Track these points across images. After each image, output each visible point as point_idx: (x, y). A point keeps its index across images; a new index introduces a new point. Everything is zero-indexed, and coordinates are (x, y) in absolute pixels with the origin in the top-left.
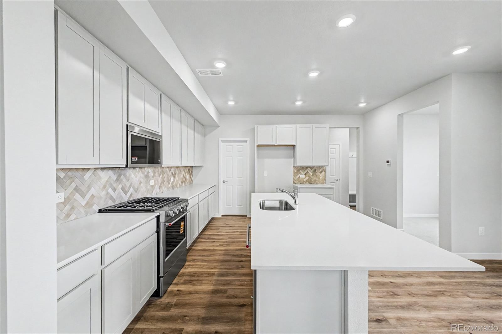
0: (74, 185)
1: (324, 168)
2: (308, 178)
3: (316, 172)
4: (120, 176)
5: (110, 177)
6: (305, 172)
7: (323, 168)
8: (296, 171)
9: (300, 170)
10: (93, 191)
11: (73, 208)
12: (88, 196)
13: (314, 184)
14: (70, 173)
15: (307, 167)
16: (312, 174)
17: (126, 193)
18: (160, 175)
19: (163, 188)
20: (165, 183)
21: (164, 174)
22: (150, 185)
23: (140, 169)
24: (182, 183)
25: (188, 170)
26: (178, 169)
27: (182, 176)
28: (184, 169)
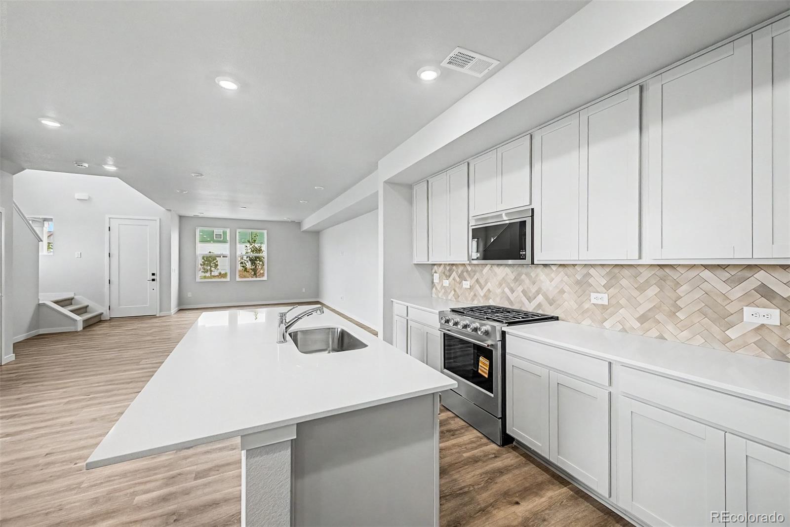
0: (476, 277)
4: (520, 275)
5: (507, 274)
10: (489, 285)
11: (475, 295)
14: (474, 268)
17: (530, 300)
18: (641, 289)
19: (670, 327)
20: (680, 315)
21: (678, 284)
22: (593, 301)
23: (561, 269)
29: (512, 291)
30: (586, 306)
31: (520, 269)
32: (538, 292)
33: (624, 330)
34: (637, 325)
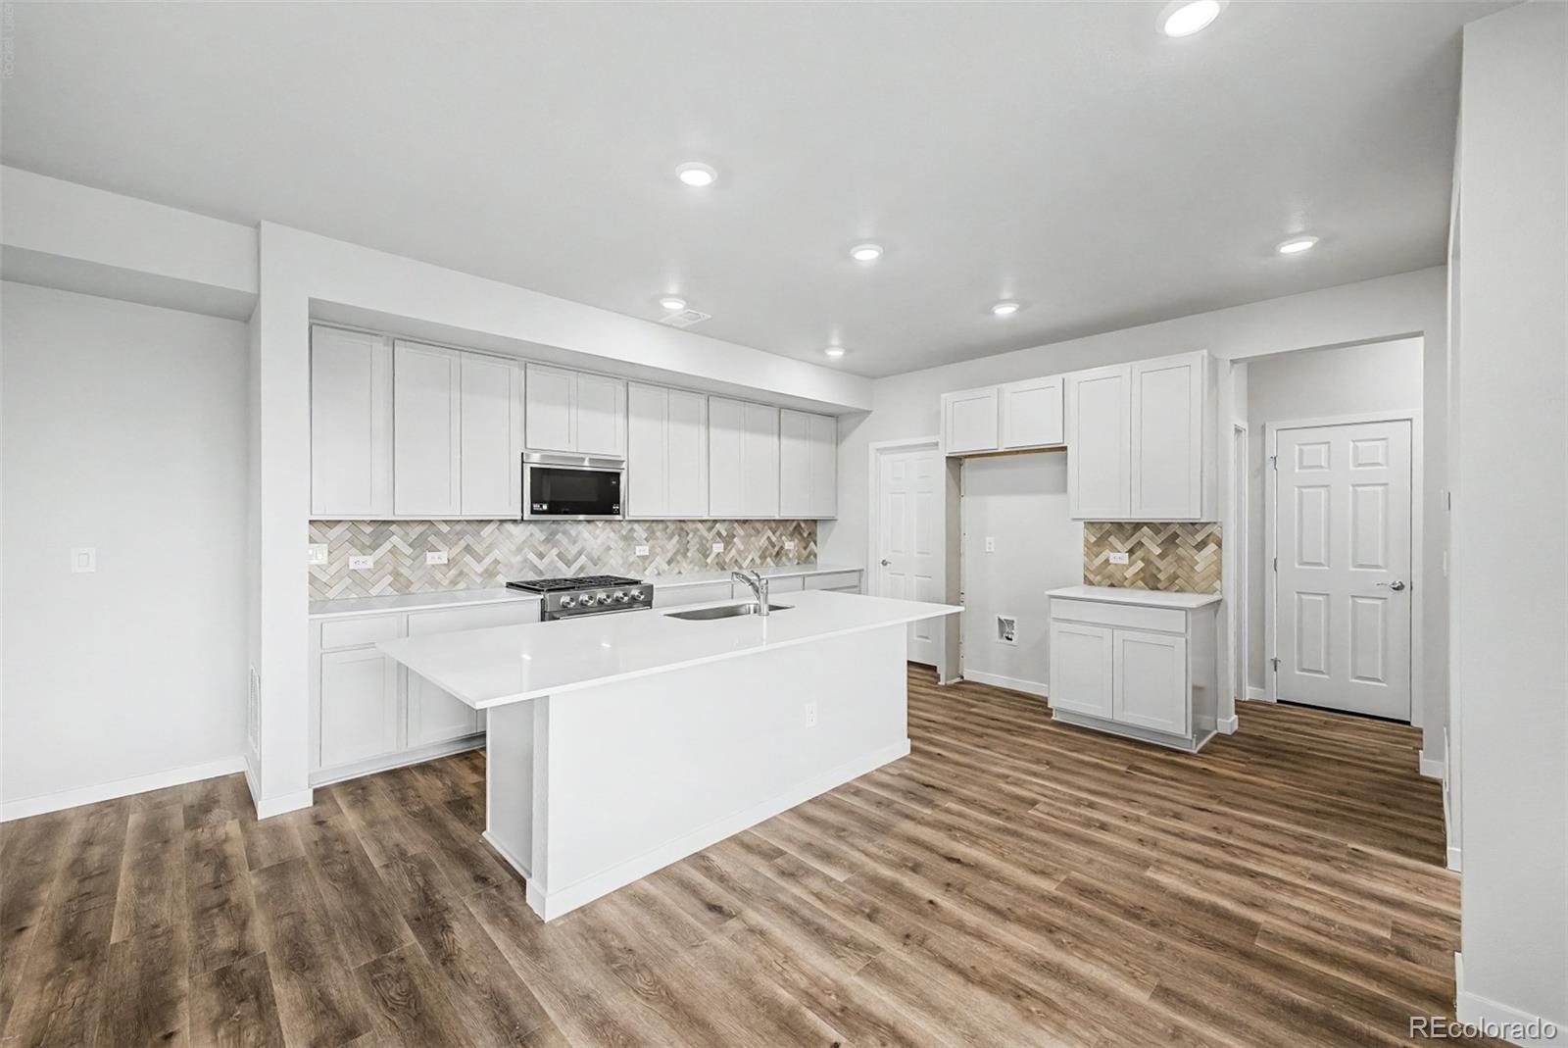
0: (462, 543)
1: (1215, 529)
2: (1141, 564)
3: (1178, 546)
4: (553, 534)
5: (531, 535)
6: (1129, 545)
7: (1208, 530)
8: (1093, 539)
9: (1109, 533)
10: (496, 554)
11: (461, 573)
12: (487, 561)
13: (1166, 589)
14: (458, 527)
15: (1137, 526)
16: (1158, 551)
17: (569, 564)
18: (671, 538)
19: (684, 564)
20: (689, 554)
21: (688, 534)
22: (638, 554)
23: (607, 524)
24: (765, 558)
25: (791, 529)
26: (746, 526)
27: (763, 542)
28: (774, 525)
29: (541, 556)
30: (632, 559)
31: (554, 526)
32: (580, 553)
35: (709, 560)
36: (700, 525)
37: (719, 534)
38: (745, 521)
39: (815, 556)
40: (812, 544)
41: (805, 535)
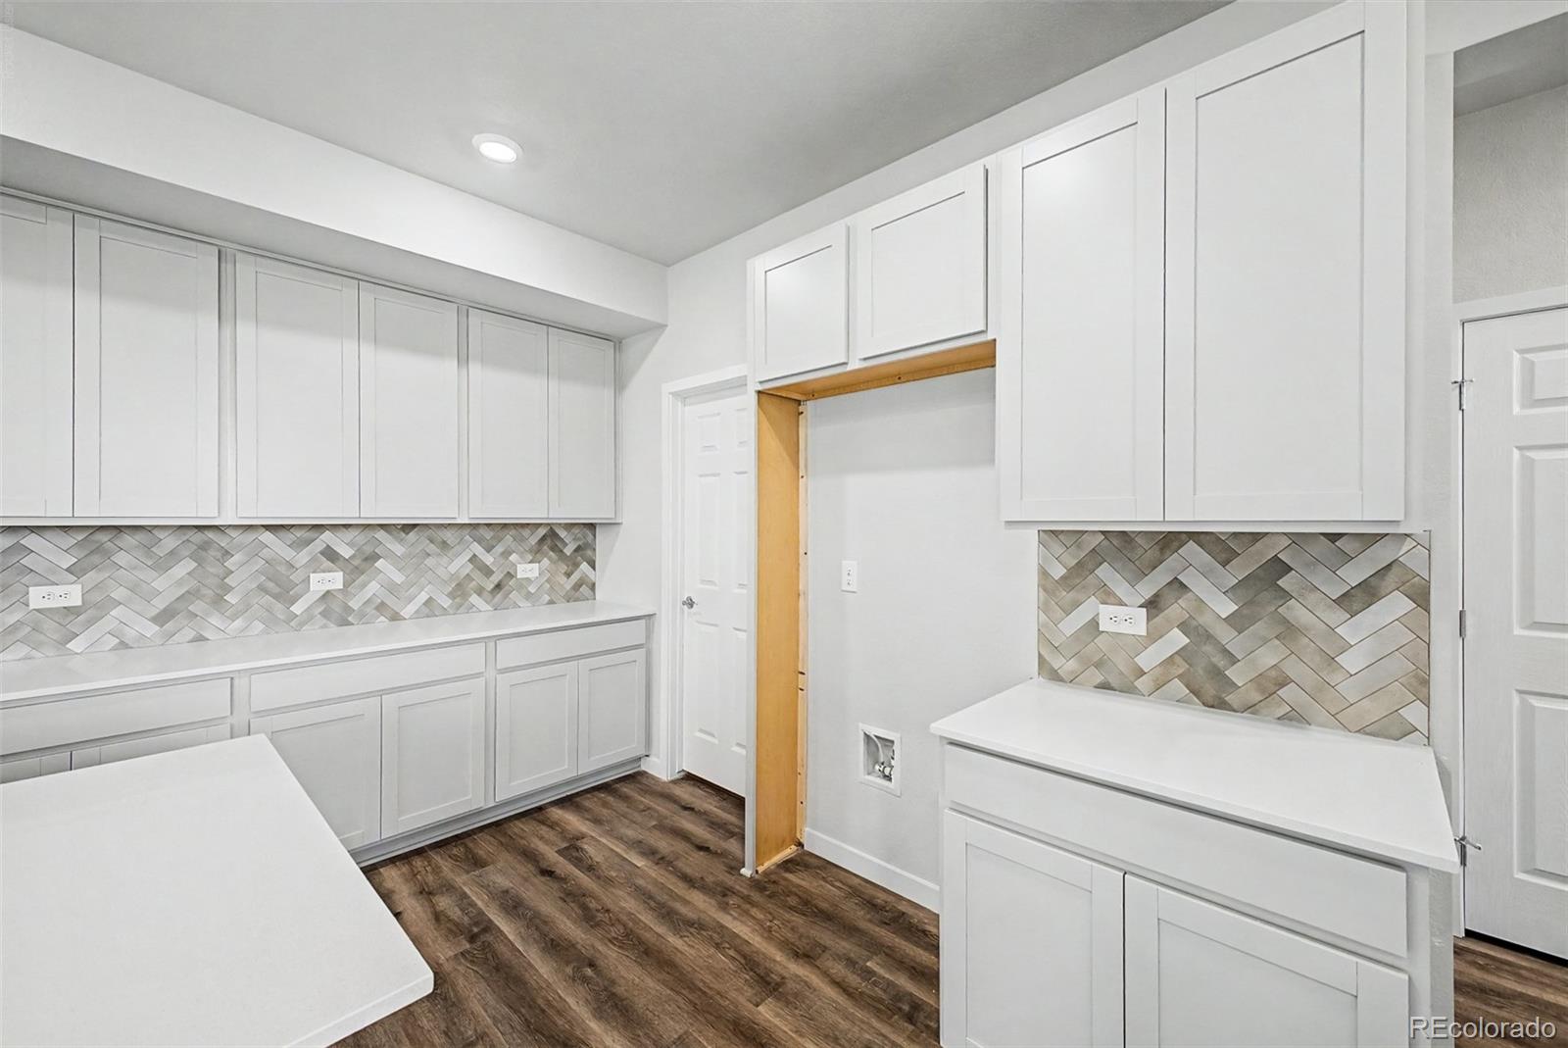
1: (1405, 553)
2: (1178, 639)
3: (1286, 595)
6: (1147, 589)
7: (1381, 554)
8: (1058, 571)
9: (1096, 557)
13: (1250, 708)
15: (1169, 542)
16: (1227, 607)
18: (162, 565)
19: (215, 619)
20: (231, 599)
21: (227, 554)
22: (37, 603)
24: (465, 596)
25: (533, 540)
26: (412, 536)
27: (459, 564)
28: (488, 534)
30: (11, 617)
33: (123, 645)
34: (151, 630)
35: (298, 608)
36: (267, 537)
37: (330, 554)
38: (408, 528)
39: (593, 587)
40: (584, 566)
41: (568, 551)
